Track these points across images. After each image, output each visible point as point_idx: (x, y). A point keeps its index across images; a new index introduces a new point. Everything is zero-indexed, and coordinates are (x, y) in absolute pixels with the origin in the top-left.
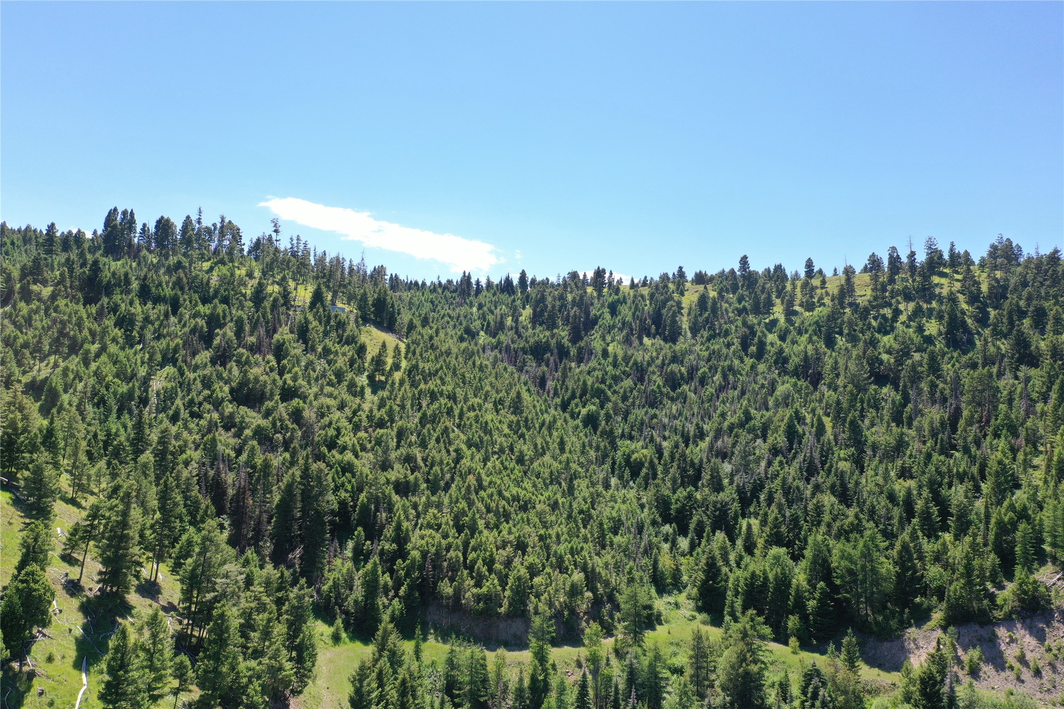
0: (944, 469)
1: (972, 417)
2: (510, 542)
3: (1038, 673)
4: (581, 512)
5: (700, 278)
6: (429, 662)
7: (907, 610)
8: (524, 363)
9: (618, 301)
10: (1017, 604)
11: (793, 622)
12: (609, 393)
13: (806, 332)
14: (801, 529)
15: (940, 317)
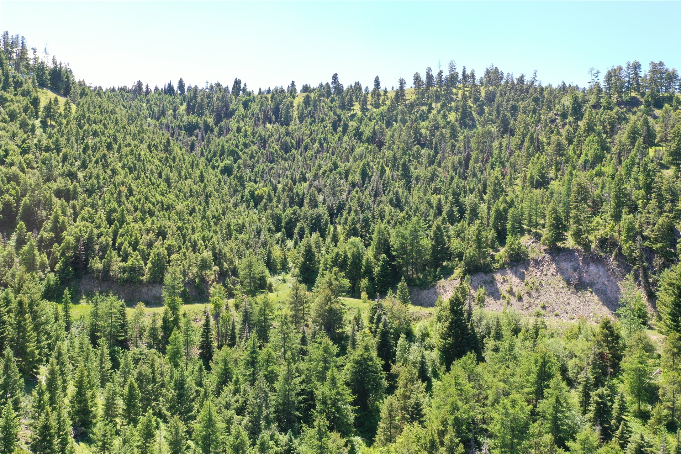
0: (461, 185)
1: (478, 158)
2: (153, 230)
3: (520, 299)
4: (214, 217)
5: (306, 89)
6: (78, 317)
7: (439, 269)
8: (179, 135)
9: (250, 100)
10: (507, 259)
11: (364, 282)
12: (241, 154)
13: (374, 119)
14: (369, 226)
15: (457, 110)
